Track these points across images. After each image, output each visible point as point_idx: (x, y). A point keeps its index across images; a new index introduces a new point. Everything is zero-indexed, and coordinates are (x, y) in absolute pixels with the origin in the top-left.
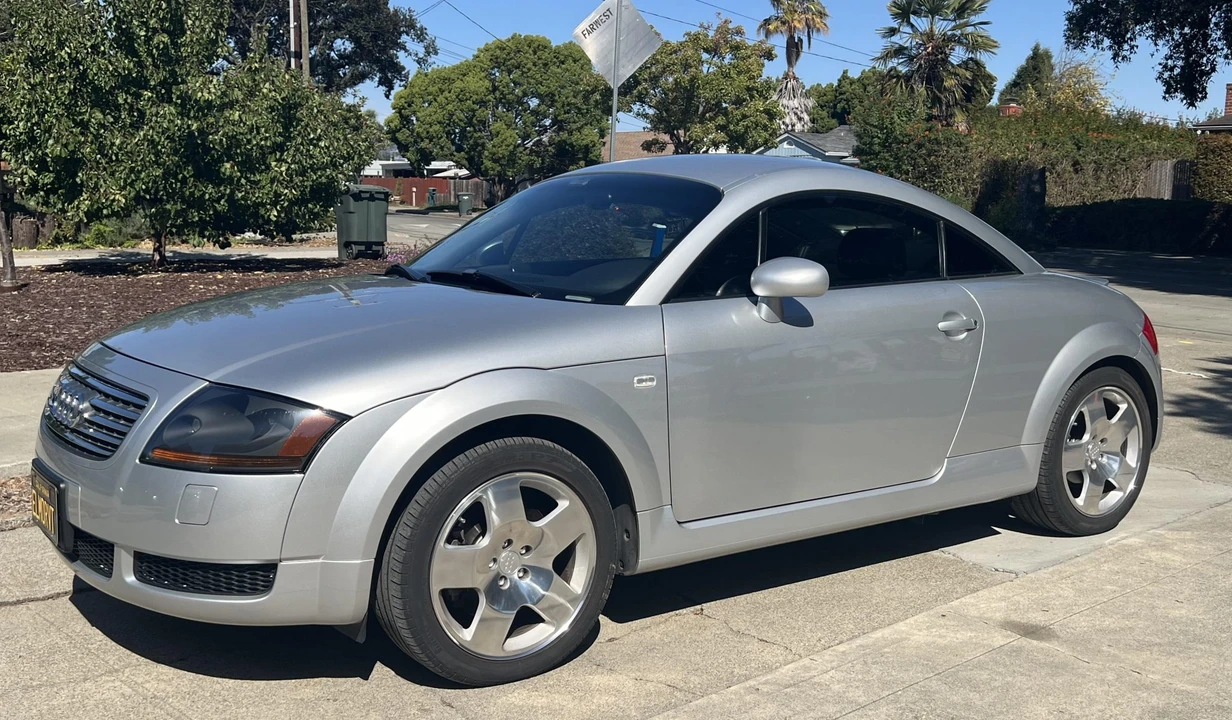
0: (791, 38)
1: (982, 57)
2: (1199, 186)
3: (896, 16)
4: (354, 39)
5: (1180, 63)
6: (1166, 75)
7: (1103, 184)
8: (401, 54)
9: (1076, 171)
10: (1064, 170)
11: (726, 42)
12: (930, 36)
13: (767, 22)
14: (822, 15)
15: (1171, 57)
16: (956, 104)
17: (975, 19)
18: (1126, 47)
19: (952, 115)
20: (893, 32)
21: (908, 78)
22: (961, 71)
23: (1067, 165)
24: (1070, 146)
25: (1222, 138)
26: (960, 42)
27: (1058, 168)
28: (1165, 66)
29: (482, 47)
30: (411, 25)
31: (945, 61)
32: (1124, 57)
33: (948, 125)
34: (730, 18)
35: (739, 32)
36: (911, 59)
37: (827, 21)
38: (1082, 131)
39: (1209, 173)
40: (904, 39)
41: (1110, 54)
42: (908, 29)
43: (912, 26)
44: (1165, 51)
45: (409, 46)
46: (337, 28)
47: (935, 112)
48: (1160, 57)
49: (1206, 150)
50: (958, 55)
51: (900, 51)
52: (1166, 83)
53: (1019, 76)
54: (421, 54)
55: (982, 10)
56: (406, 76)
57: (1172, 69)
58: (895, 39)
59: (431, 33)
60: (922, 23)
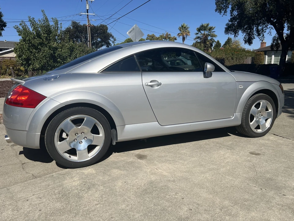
0: (183, 37)
1: (214, 38)
2: (255, 62)
3: (198, 31)
4: (100, 38)
5: (248, 37)
6: (245, 39)
7: (237, 62)
8: (110, 41)
9: (232, 59)
10: (230, 59)
11: (167, 37)
12: (204, 34)
13: (179, 34)
14: (189, 32)
15: (246, 36)
16: (209, 47)
17: (212, 31)
18: (237, 34)
19: (208, 49)
20: (197, 34)
21: (200, 42)
22: (210, 41)
23: (230, 58)
24: (231, 55)
25: (259, 52)
26: (210, 36)
27: (229, 59)
28: (245, 38)
29: (126, 39)
30: (111, 35)
31: (207, 39)
32: (236, 36)
33: (208, 51)
34: (168, 32)
35: (170, 35)
36: (201, 39)
37: (190, 33)
38: (233, 52)
39: (257, 59)
40: (199, 35)
41: (234, 35)
42: (200, 33)
43: (201, 33)
44: (245, 35)
45: (111, 39)
46: (98, 36)
47: (205, 49)
48: (244, 36)
49: (256, 55)
50: (209, 38)
51: (198, 38)
52: (245, 41)
53: (225, 43)
54: (113, 40)
55: (214, 29)
56: (111, 45)
57: (246, 38)
58: (198, 35)
59: (115, 37)
60: (203, 32)
